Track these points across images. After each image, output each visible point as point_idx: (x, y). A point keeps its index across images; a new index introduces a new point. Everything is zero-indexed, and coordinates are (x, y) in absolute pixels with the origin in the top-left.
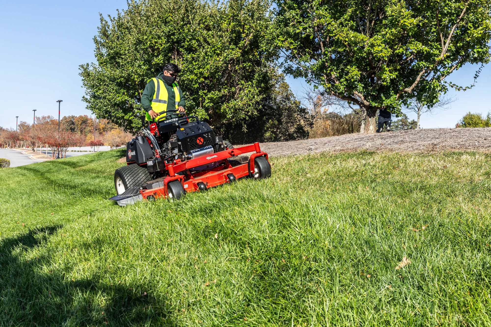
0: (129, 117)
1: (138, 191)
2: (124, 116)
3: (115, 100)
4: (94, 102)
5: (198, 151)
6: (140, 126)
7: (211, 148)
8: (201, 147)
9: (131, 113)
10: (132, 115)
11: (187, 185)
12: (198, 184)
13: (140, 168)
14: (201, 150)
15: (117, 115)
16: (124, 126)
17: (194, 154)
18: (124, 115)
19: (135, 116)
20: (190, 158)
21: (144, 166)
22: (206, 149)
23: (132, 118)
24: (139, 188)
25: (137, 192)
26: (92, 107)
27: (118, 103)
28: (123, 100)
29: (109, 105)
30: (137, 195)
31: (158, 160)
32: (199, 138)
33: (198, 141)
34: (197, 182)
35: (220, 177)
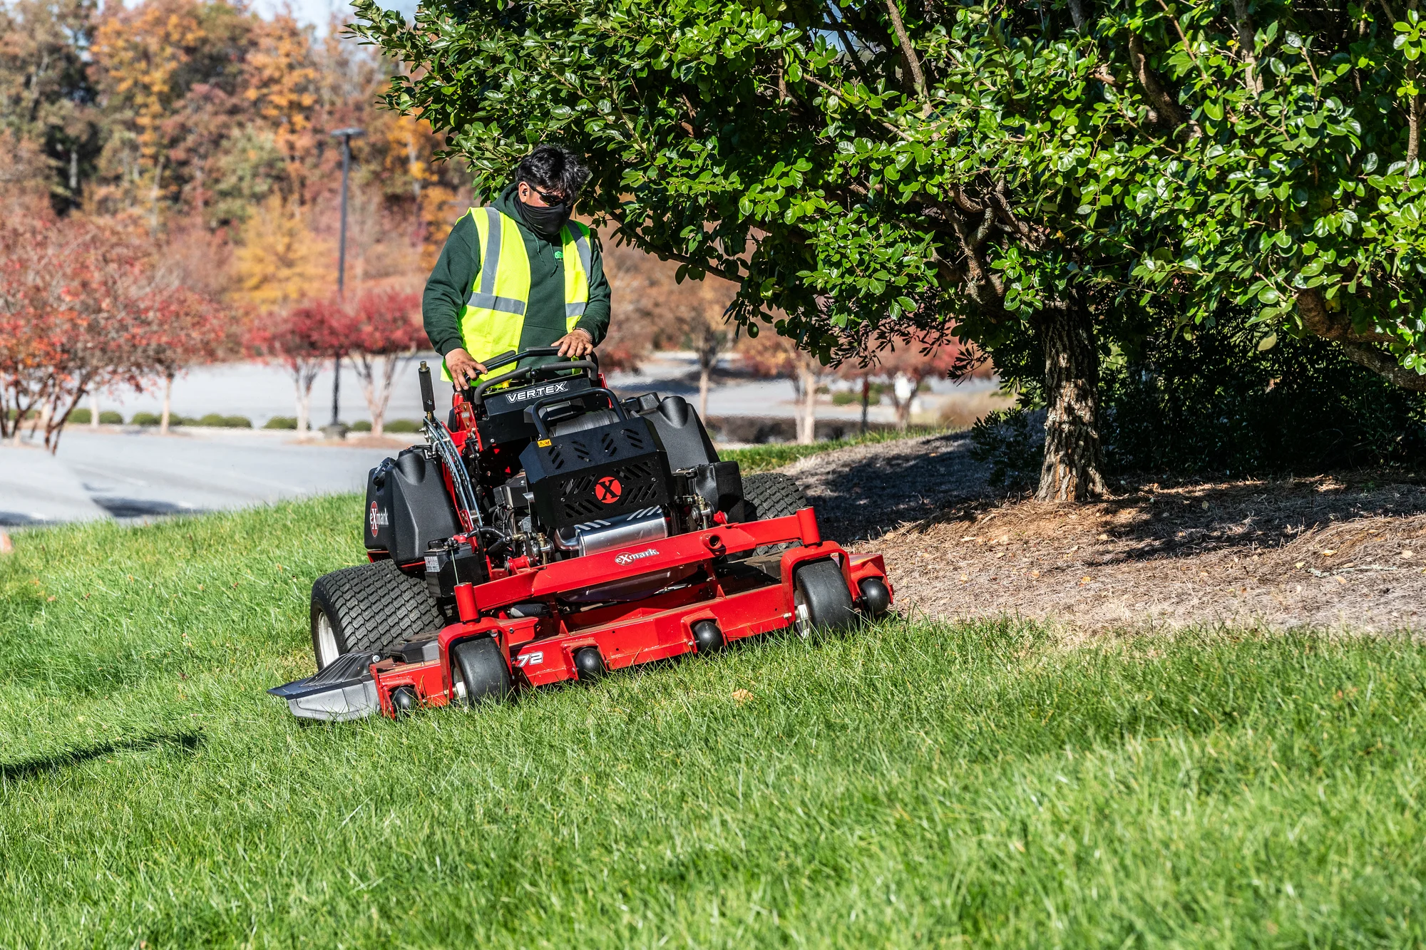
0: (784, 204)
1: (363, 667)
2: (735, 196)
3: (655, 52)
4: (464, 54)
5: (603, 528)
6: (878, 289)
7: (655, 516)
8: (617, 514)
9: (803, 165)
10: (811, 181)
11: (540, 654)
12: (577, 651)
13: (403, 577)
14: (613, 526)
15: (676, 185)
16: (729, 271)
17: (587, 539)
18: (735, 182)
19: (831, 192)
20: (576, 553)
21: (416, 570)
22: (636, 520)
23: (809, 208)
24: (370, 657)
25: (359, 673)
26: (438, 97)
27: (679, 74)
28: (729, 50)
29: (599, 92)
30: (360, 682)
31: (461, 554)
32: (606, 480)
33: (599, 492)
34: (574, 645)
35: (665, 629)
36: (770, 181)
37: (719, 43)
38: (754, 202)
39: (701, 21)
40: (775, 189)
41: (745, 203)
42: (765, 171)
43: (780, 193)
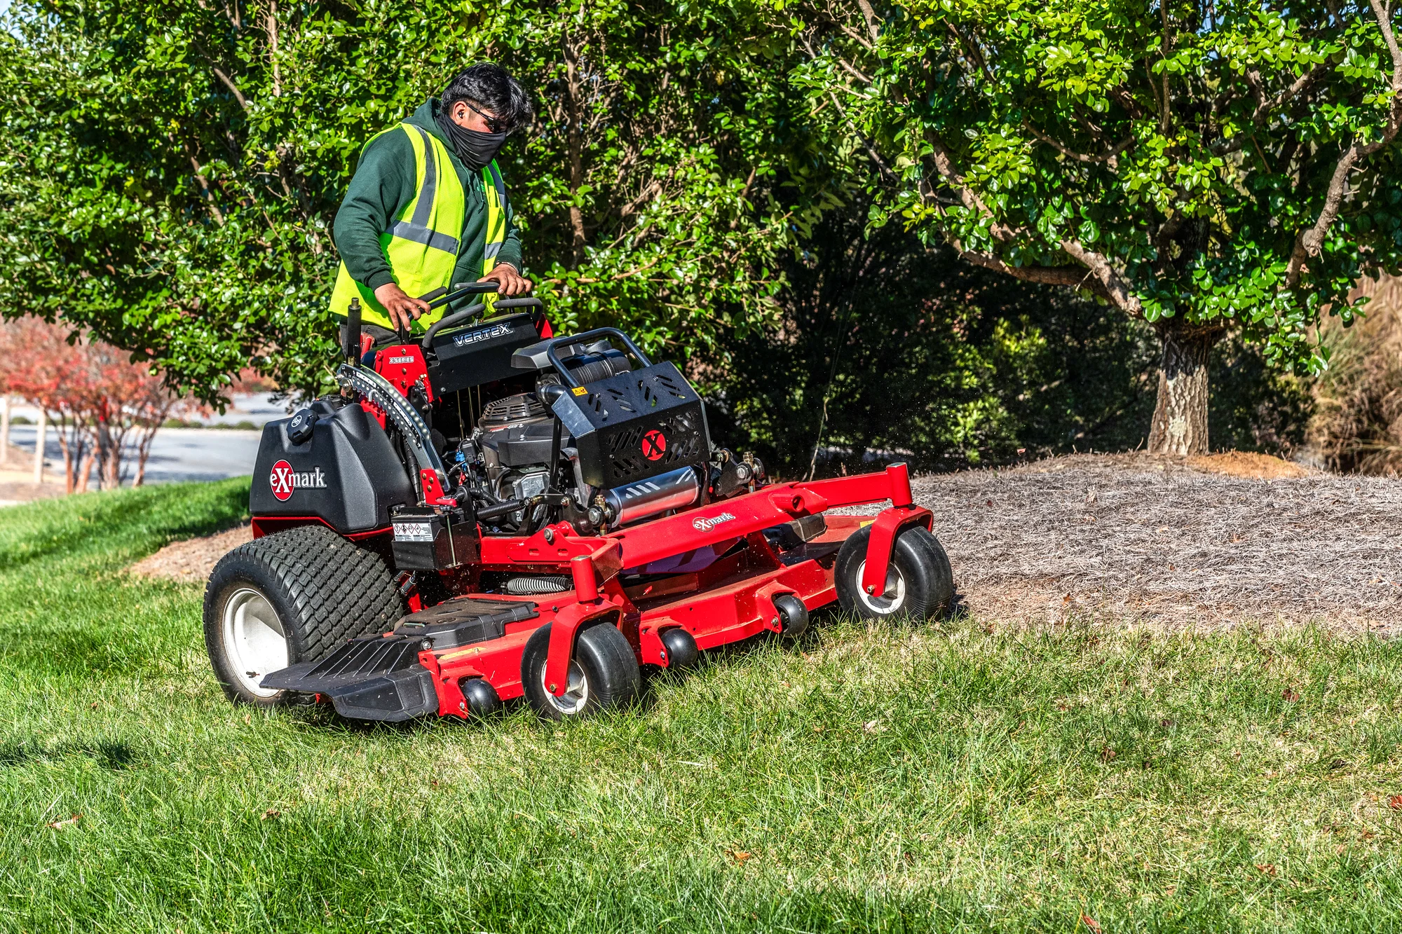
32: (652, 433)
36: (144, 303)
37: (98, 216)
38: (132, 316)
39: (89, 204)
40: (147, 307)
41: (126, 317)
42: (142, 296)
43: (149, 311)
